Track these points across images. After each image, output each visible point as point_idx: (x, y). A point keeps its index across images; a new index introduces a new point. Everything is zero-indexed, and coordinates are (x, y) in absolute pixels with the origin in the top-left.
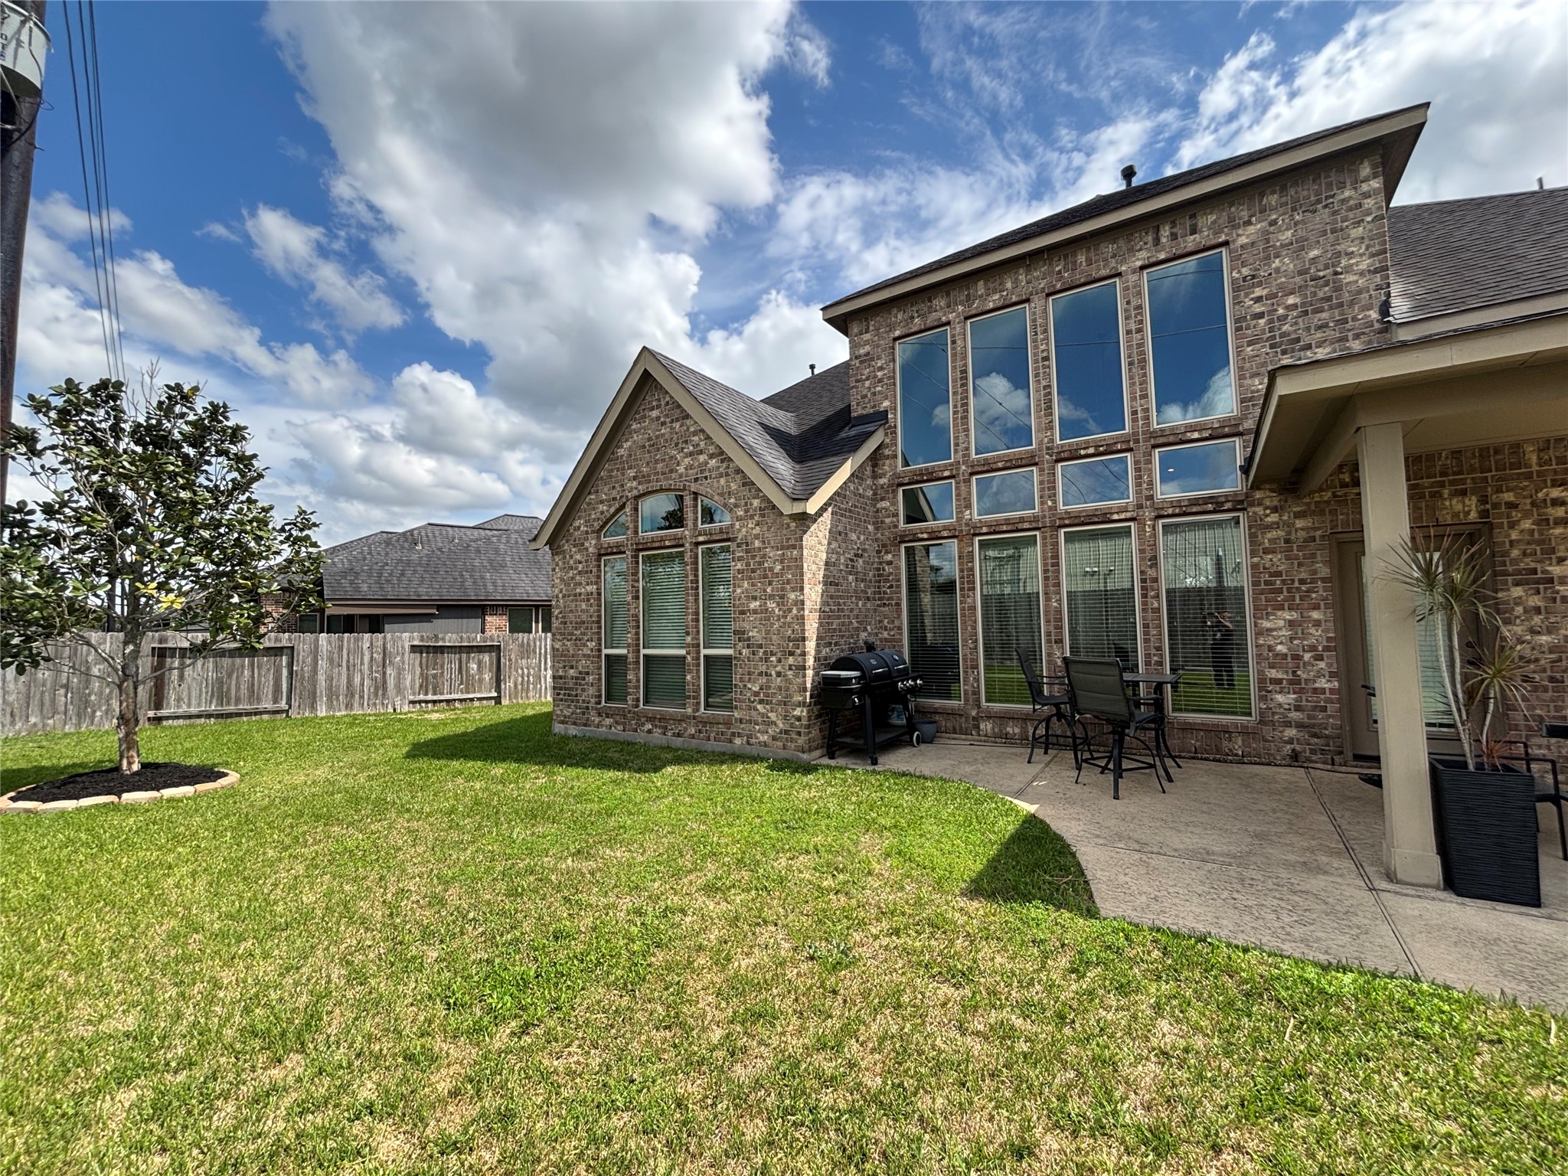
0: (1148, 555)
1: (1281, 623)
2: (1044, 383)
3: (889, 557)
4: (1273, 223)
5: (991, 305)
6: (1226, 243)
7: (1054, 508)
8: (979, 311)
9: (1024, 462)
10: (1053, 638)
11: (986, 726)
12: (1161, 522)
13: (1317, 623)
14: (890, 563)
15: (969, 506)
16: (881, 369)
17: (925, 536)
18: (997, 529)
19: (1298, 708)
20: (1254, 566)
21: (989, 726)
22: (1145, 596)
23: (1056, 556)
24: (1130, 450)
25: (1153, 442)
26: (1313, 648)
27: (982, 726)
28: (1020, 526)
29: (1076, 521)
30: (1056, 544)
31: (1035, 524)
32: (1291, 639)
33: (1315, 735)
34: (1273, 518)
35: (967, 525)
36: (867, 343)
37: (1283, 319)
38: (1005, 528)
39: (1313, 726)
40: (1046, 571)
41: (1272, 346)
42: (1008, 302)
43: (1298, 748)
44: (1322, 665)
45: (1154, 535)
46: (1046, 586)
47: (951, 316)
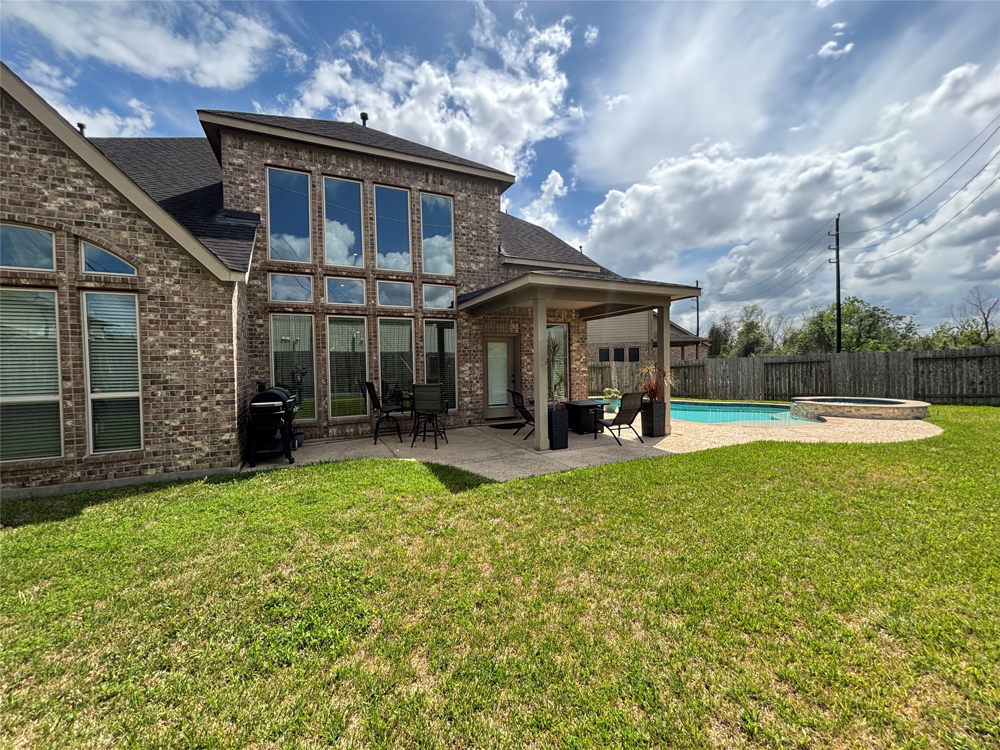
0: (420, 335)
1: (467, 368)
2: (370, 232)
3: (261, 321)
4: (469, 196)
5: (340, 173)
6: (453, 196)
7: (374, 305)
8: (332, 173)
9: (358, 275)
10: (373, 377)
11: (333, 431)
12: (425, 320)
13: (478, 368)
14: (261, 326)
15: (322, 295)
16: (254, 181)
17: (291, 310)
18: (342, 312)
19: (471, 403)
20: (459, 344)
21: (335, 430)
22: (418, 355)
23: (375, 332)
24: (412, 281)
25: (422, 280)
26: (476, 378)
27: (330, 431)
28: (356, 312)
29: (387, 314)
30: (375, 325)
31: (364, 312)
32: (470, 375)
33: (476, 413)
34: (465, 324)
35: (322, 306)
36: (240, 157)
37: (471, 239)
38: (346, 312)
39: (475, 409)
40: (370, 340)
41: (468, 250)
42: (350, 176)
43: (471, 418)
44: (479, 385)
45: (422, 326)
46: (370, 348)
47: (313, 168)
